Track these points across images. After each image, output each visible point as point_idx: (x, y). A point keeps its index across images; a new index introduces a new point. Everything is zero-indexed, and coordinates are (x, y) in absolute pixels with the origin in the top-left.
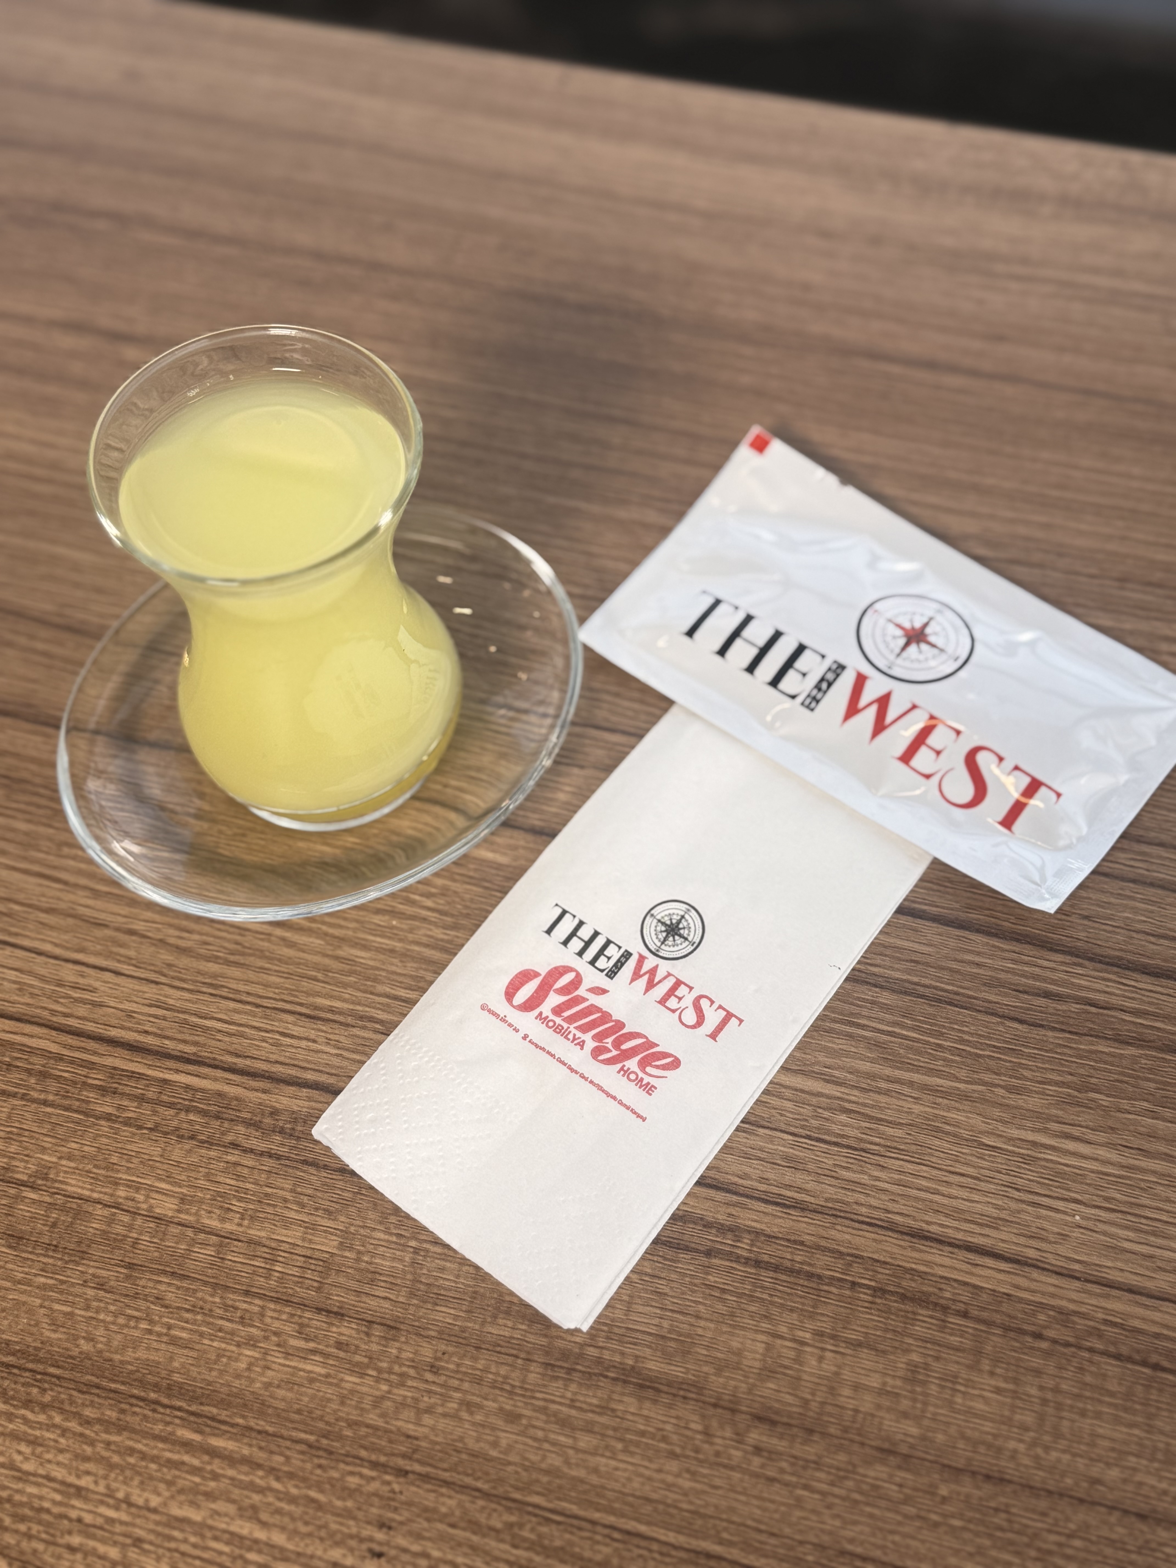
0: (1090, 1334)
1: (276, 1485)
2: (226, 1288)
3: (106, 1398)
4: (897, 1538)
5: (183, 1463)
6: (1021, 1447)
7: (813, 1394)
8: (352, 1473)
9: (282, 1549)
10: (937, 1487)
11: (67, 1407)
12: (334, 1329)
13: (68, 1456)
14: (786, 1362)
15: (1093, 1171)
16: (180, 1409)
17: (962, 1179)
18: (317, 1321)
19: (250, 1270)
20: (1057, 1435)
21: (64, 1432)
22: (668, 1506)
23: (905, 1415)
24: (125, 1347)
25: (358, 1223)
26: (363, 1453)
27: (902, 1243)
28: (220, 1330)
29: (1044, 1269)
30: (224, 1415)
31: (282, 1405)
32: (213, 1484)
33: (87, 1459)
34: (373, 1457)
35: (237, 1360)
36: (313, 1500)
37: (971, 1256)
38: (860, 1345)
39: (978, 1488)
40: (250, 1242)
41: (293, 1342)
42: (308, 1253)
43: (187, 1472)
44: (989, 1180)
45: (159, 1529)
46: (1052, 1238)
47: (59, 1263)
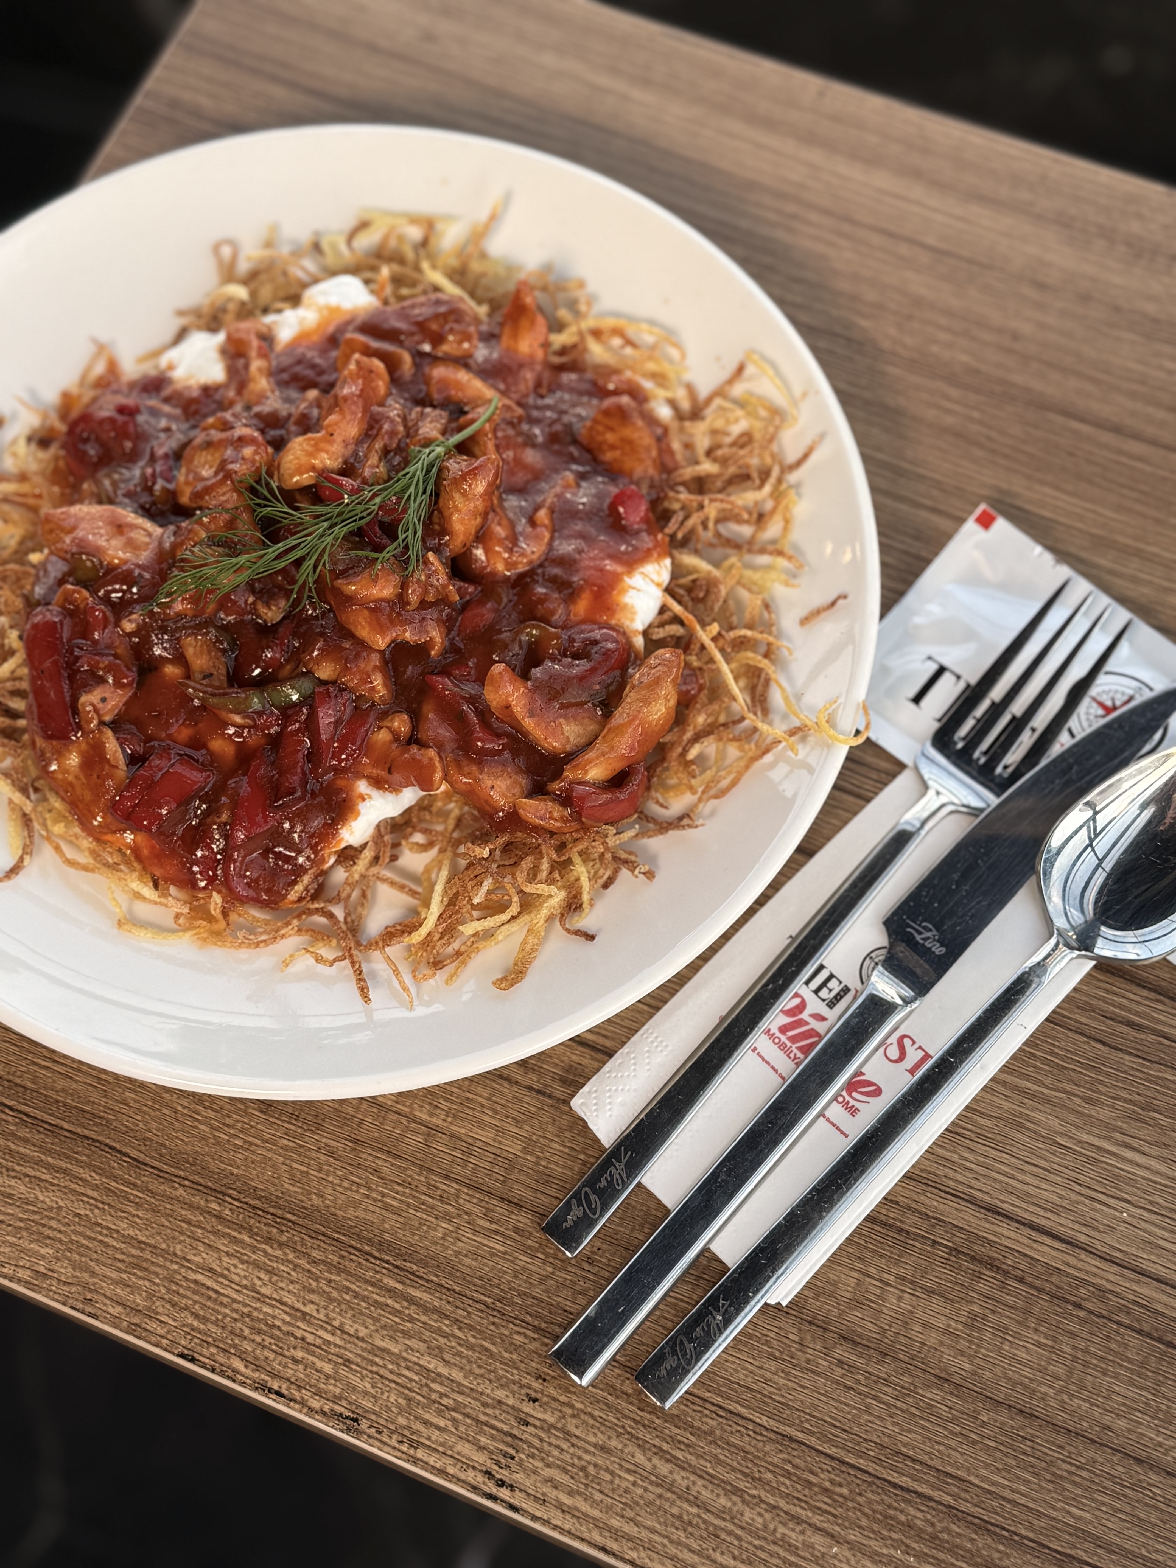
0: (1121, 1310)
1: (458, 1333)
2: (430, 1170)
3: (329, 1245)
4: (942, 1448)
5: (387, 1305)
6: (1051, 1392)
7: (890, 1326)
8: (518, 1333)
9: (459, 1384)
10: (979, 1414)
11: (299, 1248)
12: (513, 1217)
13: (297, 1286)
14: (872, 1297)
15: (1143, 1178)
16: (387, 1262)
17: (1035, 1169)
18: (500, 1209)
19: (450, 1158)
20: (1082, 1387)
21: (296, 1267)
22: (765, 1396)
23: (962, 1353)
24: (347, 1206)
25: (540, 1133)
26: (529, 1319)
27: (978, 1214)
28: (423, 1204)
29: (1091, 1253)
30: (421, 1272)
31: (468, 1271)
32: (409, 1325)
33: (313, 1291)
34: (536, 1323)
35: (435, 1230)
36: (486, 1350)
37: (1033, 1233)
38: (933, 1292)
39: (1012, 1419)
40: (452, 1136)
41: (481, 1222)
42: (498, 1152)
43: (390, 1313)
44: (1058, 1173)
45: (365, 1354)
46: (1101, 1228)
47: (299, 1130)
